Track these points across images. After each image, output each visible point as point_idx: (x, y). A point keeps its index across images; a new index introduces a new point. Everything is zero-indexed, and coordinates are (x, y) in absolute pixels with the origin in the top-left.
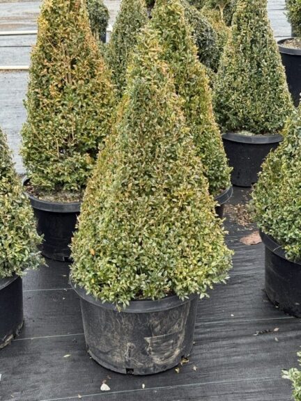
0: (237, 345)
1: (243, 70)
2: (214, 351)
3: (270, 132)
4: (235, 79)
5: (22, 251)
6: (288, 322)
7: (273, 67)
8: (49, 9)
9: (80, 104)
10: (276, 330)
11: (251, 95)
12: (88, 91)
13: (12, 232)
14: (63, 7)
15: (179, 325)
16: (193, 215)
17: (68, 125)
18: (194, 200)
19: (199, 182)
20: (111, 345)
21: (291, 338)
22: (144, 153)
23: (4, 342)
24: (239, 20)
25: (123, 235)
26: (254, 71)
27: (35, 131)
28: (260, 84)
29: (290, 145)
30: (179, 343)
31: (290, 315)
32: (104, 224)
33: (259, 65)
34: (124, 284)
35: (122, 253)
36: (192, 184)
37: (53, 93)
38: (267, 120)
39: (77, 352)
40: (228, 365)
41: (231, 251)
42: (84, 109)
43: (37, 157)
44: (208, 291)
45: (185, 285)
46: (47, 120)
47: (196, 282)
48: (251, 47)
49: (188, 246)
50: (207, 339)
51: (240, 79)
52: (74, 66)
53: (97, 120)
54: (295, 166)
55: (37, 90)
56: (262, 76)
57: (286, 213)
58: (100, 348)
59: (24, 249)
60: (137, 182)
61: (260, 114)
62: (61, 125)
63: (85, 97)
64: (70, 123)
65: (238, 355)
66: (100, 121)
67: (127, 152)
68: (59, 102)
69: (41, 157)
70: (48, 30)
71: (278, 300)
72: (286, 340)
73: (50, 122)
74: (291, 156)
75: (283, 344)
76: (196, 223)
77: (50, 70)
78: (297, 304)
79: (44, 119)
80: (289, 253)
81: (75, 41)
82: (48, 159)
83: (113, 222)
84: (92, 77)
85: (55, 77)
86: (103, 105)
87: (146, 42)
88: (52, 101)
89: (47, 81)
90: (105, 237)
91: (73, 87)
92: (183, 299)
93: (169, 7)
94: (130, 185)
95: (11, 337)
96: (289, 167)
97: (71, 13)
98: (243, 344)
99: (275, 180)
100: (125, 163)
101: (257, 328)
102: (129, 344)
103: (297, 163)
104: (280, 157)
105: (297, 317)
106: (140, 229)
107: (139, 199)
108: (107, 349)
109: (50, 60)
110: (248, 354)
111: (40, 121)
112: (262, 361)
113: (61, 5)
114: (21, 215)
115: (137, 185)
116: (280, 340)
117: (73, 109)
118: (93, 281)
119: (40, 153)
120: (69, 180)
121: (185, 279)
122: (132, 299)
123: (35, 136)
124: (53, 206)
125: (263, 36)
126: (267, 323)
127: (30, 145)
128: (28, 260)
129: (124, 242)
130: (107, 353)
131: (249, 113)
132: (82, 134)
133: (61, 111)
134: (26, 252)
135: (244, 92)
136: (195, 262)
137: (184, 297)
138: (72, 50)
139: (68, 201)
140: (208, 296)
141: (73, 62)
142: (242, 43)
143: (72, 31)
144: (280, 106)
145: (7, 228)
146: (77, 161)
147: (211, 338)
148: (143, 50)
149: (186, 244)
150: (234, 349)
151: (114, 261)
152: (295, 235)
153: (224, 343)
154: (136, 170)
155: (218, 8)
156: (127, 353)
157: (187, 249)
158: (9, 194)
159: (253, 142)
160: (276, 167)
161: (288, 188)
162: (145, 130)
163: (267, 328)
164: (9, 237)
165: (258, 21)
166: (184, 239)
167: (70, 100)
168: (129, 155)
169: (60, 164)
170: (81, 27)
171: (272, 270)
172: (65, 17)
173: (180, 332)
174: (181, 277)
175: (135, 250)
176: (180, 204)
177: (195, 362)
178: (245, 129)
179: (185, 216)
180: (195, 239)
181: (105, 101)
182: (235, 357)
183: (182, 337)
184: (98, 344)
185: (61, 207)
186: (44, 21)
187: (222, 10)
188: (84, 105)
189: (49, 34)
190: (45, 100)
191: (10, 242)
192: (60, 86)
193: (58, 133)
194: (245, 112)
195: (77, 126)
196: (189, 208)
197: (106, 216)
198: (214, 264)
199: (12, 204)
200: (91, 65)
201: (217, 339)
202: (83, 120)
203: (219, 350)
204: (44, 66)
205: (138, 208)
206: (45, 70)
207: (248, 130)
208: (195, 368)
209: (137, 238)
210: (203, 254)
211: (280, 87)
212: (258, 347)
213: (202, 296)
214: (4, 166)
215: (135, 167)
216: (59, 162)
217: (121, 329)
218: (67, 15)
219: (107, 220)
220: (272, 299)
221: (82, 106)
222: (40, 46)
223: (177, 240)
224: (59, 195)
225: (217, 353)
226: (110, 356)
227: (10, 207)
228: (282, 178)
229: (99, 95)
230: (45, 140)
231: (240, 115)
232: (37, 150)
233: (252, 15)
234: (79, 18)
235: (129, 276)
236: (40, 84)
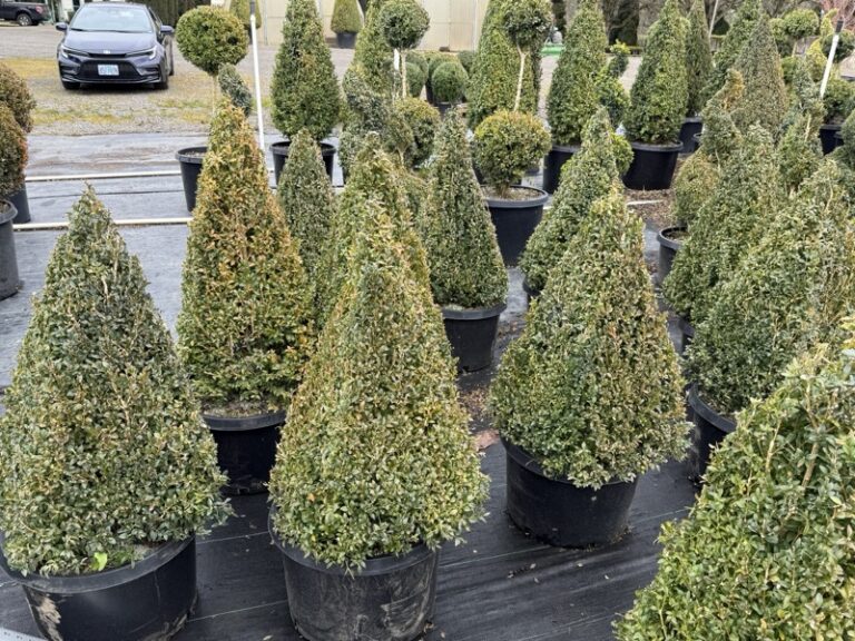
0: (489, 595)
1: (448, 232)
2: (462, 606)
3: (483, 305)
4: (439, 242)
5: (205, 502)
6: (544, 554)
7: (483, 228)
8: (217, 165)
9: (262, 286)
10: (533, 566)
11: (459, 261)
12: (272, 269)
13: (190, 476)
14: (236, 163)
15: (424, 581)
16: (442, 436)
17: (245, 314)
18: (443, 416)
19: (447, 392)
20: (333, 619)
21: (553, 577)
22: (378, 360)
23: (175, 627)
24: (439, 171)
25: (356, 472)
26: (461, 232)
27: (200, 325)
28: (469, 248)
29: (540, 334)
30: (423, 605)
31: (545, 543)
32: (329, 460)
33: (466, 226)
34: (358, 539)
35: (355, 497)
36: (439, 396)
37: (224, 273)
38: (479, 290)
39: (282, 629)
40: (484, 624)
41: (487, 477)
42: (268, 293)
43: (202, 358)
44: (464, 534)
45: (436, 531)
46: (216, 309)
47: (450, 524)
48: (456, 204)
49: (438, 478)
50: (450, 590)
51: (445, 242)
52: (252, 237)
53: (283, 305)
54: (549, 359)
55: (201, 270)
56: (471, 238)
57: (541, 419)
58: (317, 624)
59: (207, 499)
60: (371, 399)
61: (471, 284)
62: (236, 315)
63: (268, 277)
64: (249, 311)
65: (493, 609)
66: (288, 307)
67: (356, 360)
68: (232, 284)
69: (207, 357)
70: (216, 192)
71: (528, 526)
72: (549, 579)
73: (221, 312)
74: (541, 346)
75: (545, 585)
76: (446, 446)
77: (219, 244)
78: (555, 529)
79: (212, 308)
80: (549, 469)
81: (253, 205)
82: (217, 360)
83: (341, 455)
84: (276, 251)
85: (226, 252)
86: (292, 286)
87: (376, 217)
88: (223, 284)
89: (216, 258)
90: (330, 478)
91: (252, 265)
92: (433, 549)
93: (375, 163)
94: (363, 403)
95: (185, 617)
96: (539, 359)
97: (247, 170)
98: (498, 592)
99: (521, 376)
100: (354, 375)
101: (510, 566)
102: (359, 617)
103: (552, 356)
104: (526, 347)
105: (554, 546)
106: (377, 463)
107: (374, 421)
108: (328, 625)
109: (218, 230)
110: (506, 605)
111: (206, 311)
112: (526, 613)
113: (233, 160)
114: (203, 451)
115: (371, 403)
116: (541, 581)
117: (252, 293)
118: (313, 539)
119: (206, 352)
120: (249, 387)
121: (436, 521)
122: (368, 557)
123: (200, 331)
124: (227, 423)
125: (469, 191)
126: (520, 559)
127: (192, 343)
128: (214, 512)
129: (358, 482)
130: (328, 631)
131: (457, 282)
132: (265, 326)
133: (235, 297)
134: (210, 502)
135: (451, 257)
136: (447, 498)
137: (434, 546)
138: (250, 217)
139: (246, 414)
140: (465, 542)
141: (250, 233)
142: (445, 199)
143: (249, 193)
144: (494, 274)
145: (183, 472)
146: (259, 360)
147: (454, 589)
148: (372, 228)
149: (436, 476)
150: (488, 601)
151: (344, 509)
152: (556, 446)
153: (474, 592)
154: (369, 383)
155: (397, 152)
156: (356, 628)
157: (438, 482)
158: (186, 423)
159: (464, 318)
160: (522, 361)
161: (542, 387)
162: (379, 330)
163: (522, 565)
164: (187, 484)
165: (463, 173)
166: (433, 469)
167: (250, 281)
168: (360, 364)
169: (235, 366)
170: (261, 188)
171: (520, 487)
172: (238, 175)
173: (425, 591)
174: (432, 521)
175: (372, 492)
176: (426, 424)
177: (441, 626)
178: (453, 302)
179: (433, 438)
180: (445, 467)
181: (295, 282)
182: (492, 612)
183: (426, 597)
184: (314, 619)
185: (238, 423)
186: (210, 180)
187: (402, 154)
188: (268, 287)
189: (217, 197)
190: (213, 283)
191: (188, 491)
192: (233, 263)
193: (232, 325)
194: (453, 282)
195: (258, 314)
196: (438, 428)
198: (470, 498)
199: (190, 438)
200: (274, 236)
201: (462, 589)
202: (266, 307)
203: (468, 604)
204: (211, 239)
205: (374, 433)
206: (213, 243)
207: (458, 303)
208: (443, 635)
209: (374, 474)
210: (457, 485)
211: (493, 251)
212: (516, 594)
213: (457, 543)
214: (177, 386)
215: (367, 379)
216: (233, 363)
217: (349, 597)
218: (241, 172)
219: (333, 453)
220: (520, 523)
221: (264, 289)
222: (205, 214)
223: (425, 472)
224: (232, 406)
225: (467, 608)
226: (332, 635)
227: (187, 442)
228: (532, 372)
229: (287, 273)
230: (214, 335)
231: (448, 286)
232: (202, 348)
233: (455, 166)
234: (258, 176)
235: (366, 529)
236: (205, 263)
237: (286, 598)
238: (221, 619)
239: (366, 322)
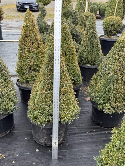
0: (81, 136)
1: (88, 46)
2: (74, 138)
3: (96, 65)
4: (85, 48)
5: (11, 106)
6: (98, 128)
7: (97, 45)
8: (25, 26)
9: (35, 56)
10: (94, 131)
11: (90, 53)
12: (37, 52)
13: (8, 100)
14: (29, 25)
15: (62, 131)
16: (67, 97)
17: (30, 63)
18: (68, 92)
19: (70, 86)
21: (99, 134)
22: (51, 76)
23: (6, 133)
24: (87, 30)
25: (43, 103)
26: (91, 46)
27: (20, 64)
28: (93, 50)
29: (101, 73)
30: (62, 137)
31: (99, 126)
32: (37, 100)
33: (93, 44)
34: (43, 119)
35: (43, 109)
36: (67, 87)
37: (26, 53)
38: (95, 61)
39: (30, 137)
40: (78, 143)
41: (80, 108)
42: (36, 58)
43: (21, 72)
44: (71, 122)
45: (64, 120)
46: (24, 61)
47: (68, 118)
48: (91, 39)
49: (65, 107)
50: (72, 133)
51: (87, 48)
52: (33, 44)
53: (40, 61)
54: (102, 80)
55: (21, 51)
56: (94, 48)
57: (98, 95)
58: (36, 137)
59: (12, 105)
60: (48, 86)
61: (93, 59)
62: (28, 63)
63: (36, 54)
64: (31, 62)
65: (81, 140)
66: (41, 62)
67: (45, 76)
68: (28, 55)
69: (22, 72)
70: (25, 32)
71: (95, 121)
72: (97, 135)
73: (25, 62)
74: (101, 76)
75: (96, 136)
76: (68, 100)
77: (25, 45)
78: (101, 123)
79: (23, 61)
80: (99, 108)
81: (33, 36)
82: (24, 73)
83: (40, 99)
84: (39, 48)
85: (27, 47)
86: (42, 57)
87: (52, 39)
88: (26, 55)
89: (24, 49)
90: (37, 104)
91: (32, 51)
92: (63, 124)
93: (64, 26)
94: (46, 87)
95: (9, 131)
96: (100, 80)
97: (32, 27)
98: (83, 136)
99: (96, 84)
100: (44, 80)
101: (88, 130)
102: (45, 137)
103: (103, 79)
104: (97, 76)
105: (101, 126)
106: (49, 102)
107: (49, 92)
108: (39, 138)
109: (25, 42)
110: (85, 139)
111: (22, 61)
112: (89, 142)
113: (29, 24)
114: (11, 94)
115: (48, 87)
116: (95, 135)
117: (32, 58)
118: (33, 118)
119: (22, 71)
120: (31, 80)
121: (64, 117)
122: (46, 124)
123: (20, 66)
125: (95, 35)
126: (92, 128)
127: (18, 69)
128: (13, 109)
129: (43, 106)
131: (89, 59)
132: (35, 66)
133: (28, 59)
134: (13, 106)
135: (88, 52)
136: (67, 112)
137: (63, 123)
138: (32, 39)
139: (31, 86)
140: (71, 124)
141: (33, 43)
142: (88, 37)
143: (32, 33)
144: (99, 57)
145: (6, 98)
146: (34, 74)
149: (64, 106)
150: (80, 138)
151: (40, 112)
152: (101, 102)
153: (78, 135)
154: (48, 82)
155: (82, 25)
156: (45, 140)
157: (65, 108)
158: (7, 87)
159: (90, 68)
160: (96, 79)
161: (99, 87)
163: (91, 130)
164: (7, 101)
165: (93, 31)
166: (64, 105)
167: (32, 55)
168: (46, 77)
169: (28, 75)
170: (35, 32)
171: (94, 111)
172: (30, 28)
173: (63, 133)
174: (63, 117)
175: (47, 108)
176: (63, 93)
177: (67, 142)
178: (88, 64)
179: (65, 97)
180: (68, 105)
181: (43, 56)
182: (81, 141)
183: (63, 135)
184: (36, 136)
186: (23, 29)
187: (83, 26)
188: (36, 57)
189: (25, 34)
190: (23, 55)
191: (7, 103)
192: (28, 50)
193: (27, 65)
194: (88, 59)
195: (33, 63)
196: (66, 95)
197: (37, 97)
198: (74, 113)
199: (8, 91)
200: (38, 44)
201: (75, 134)
202: (35, 61)
203: (75, 138)
204: (23, 44)
205: (48, 94)
206: (23, 45)
207: (89, 64)
208: (67, 144)
209: (48, 105)
210: (70, 109)
211: (99, 51)
212: (88, 137)
213: (69, 124)
214: (5, 78)
215: (48, 81)
216: (28, 74)
217: (43, 132)
218: (31, 28)
219: (38, 98)
220: (93, 120)
221: (35, 57)
222: (22, 37)
223: (62, 105)
224: (28, 84)
225: (75, 139)
226: (39, 140)
227: (7, 92)
228: (98, 83)
229: (41, 53)
230: (23, 67)
231: (87, 59)
232: (20, 70)
233: (91, 29)
234: (35, 29)
235: (45, 117)
236: (22, 50)
237: (32, 130)
238: (18, 132)
239: (48, 67)
